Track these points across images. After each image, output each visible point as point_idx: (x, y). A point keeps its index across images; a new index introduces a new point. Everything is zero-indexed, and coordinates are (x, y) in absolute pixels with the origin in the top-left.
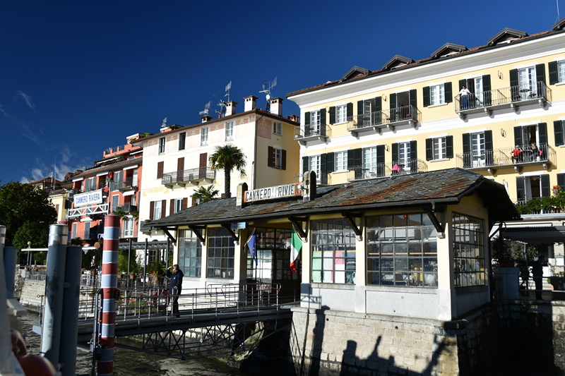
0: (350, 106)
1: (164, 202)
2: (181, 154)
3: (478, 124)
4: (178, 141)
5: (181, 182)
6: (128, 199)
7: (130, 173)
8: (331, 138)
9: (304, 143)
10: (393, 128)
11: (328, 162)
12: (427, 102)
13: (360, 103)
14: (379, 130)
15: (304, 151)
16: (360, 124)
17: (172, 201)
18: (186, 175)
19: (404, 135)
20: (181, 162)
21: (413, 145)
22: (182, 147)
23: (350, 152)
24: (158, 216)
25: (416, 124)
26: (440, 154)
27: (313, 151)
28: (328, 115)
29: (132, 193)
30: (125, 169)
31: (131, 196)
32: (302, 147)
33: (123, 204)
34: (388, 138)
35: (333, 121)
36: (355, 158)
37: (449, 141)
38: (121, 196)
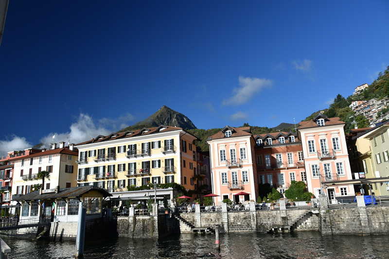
0: (95, 151)
1: (23, 186)
2: (31, 167)
3: (133, 160)
4: (30, 161)
5: (30, 178)
6: (7, 183)
7: (8, 172)
8: (89, 162)
9: (80, 163)
10: (108, 160)
11: (87, 171)
12: (119, 152)
13: (99, 150)
14: (104, 160)
15: (80, 167)
16: (98, 158)
17: (26, 186)
18: (32, 176)
19: (111, 162)
20: (31, 170)
21: (114, 166)
22: (31, 164)
23: (95, 168)
24: (20, 193)
25: (115, 158)
26: (122, 169)
27: (83, 166)
28: (88, 153)
29: (9, 180)
30: (6, 170)
31: (8, 182)
32: (79, 165)
33: (4, 186)
34: (107, 163)
35: (89, 156)
36: (96, 170)
37: (124, 165)
38: (4, 182)
